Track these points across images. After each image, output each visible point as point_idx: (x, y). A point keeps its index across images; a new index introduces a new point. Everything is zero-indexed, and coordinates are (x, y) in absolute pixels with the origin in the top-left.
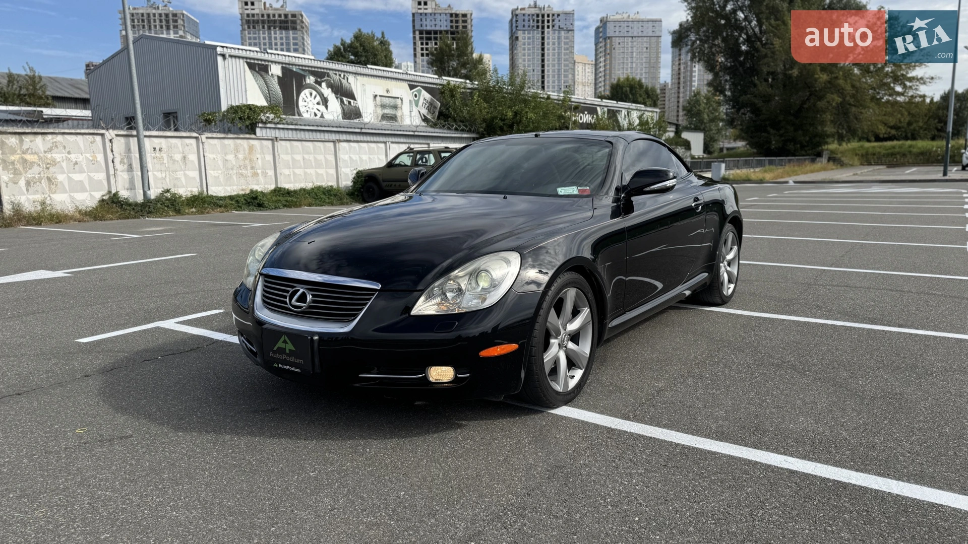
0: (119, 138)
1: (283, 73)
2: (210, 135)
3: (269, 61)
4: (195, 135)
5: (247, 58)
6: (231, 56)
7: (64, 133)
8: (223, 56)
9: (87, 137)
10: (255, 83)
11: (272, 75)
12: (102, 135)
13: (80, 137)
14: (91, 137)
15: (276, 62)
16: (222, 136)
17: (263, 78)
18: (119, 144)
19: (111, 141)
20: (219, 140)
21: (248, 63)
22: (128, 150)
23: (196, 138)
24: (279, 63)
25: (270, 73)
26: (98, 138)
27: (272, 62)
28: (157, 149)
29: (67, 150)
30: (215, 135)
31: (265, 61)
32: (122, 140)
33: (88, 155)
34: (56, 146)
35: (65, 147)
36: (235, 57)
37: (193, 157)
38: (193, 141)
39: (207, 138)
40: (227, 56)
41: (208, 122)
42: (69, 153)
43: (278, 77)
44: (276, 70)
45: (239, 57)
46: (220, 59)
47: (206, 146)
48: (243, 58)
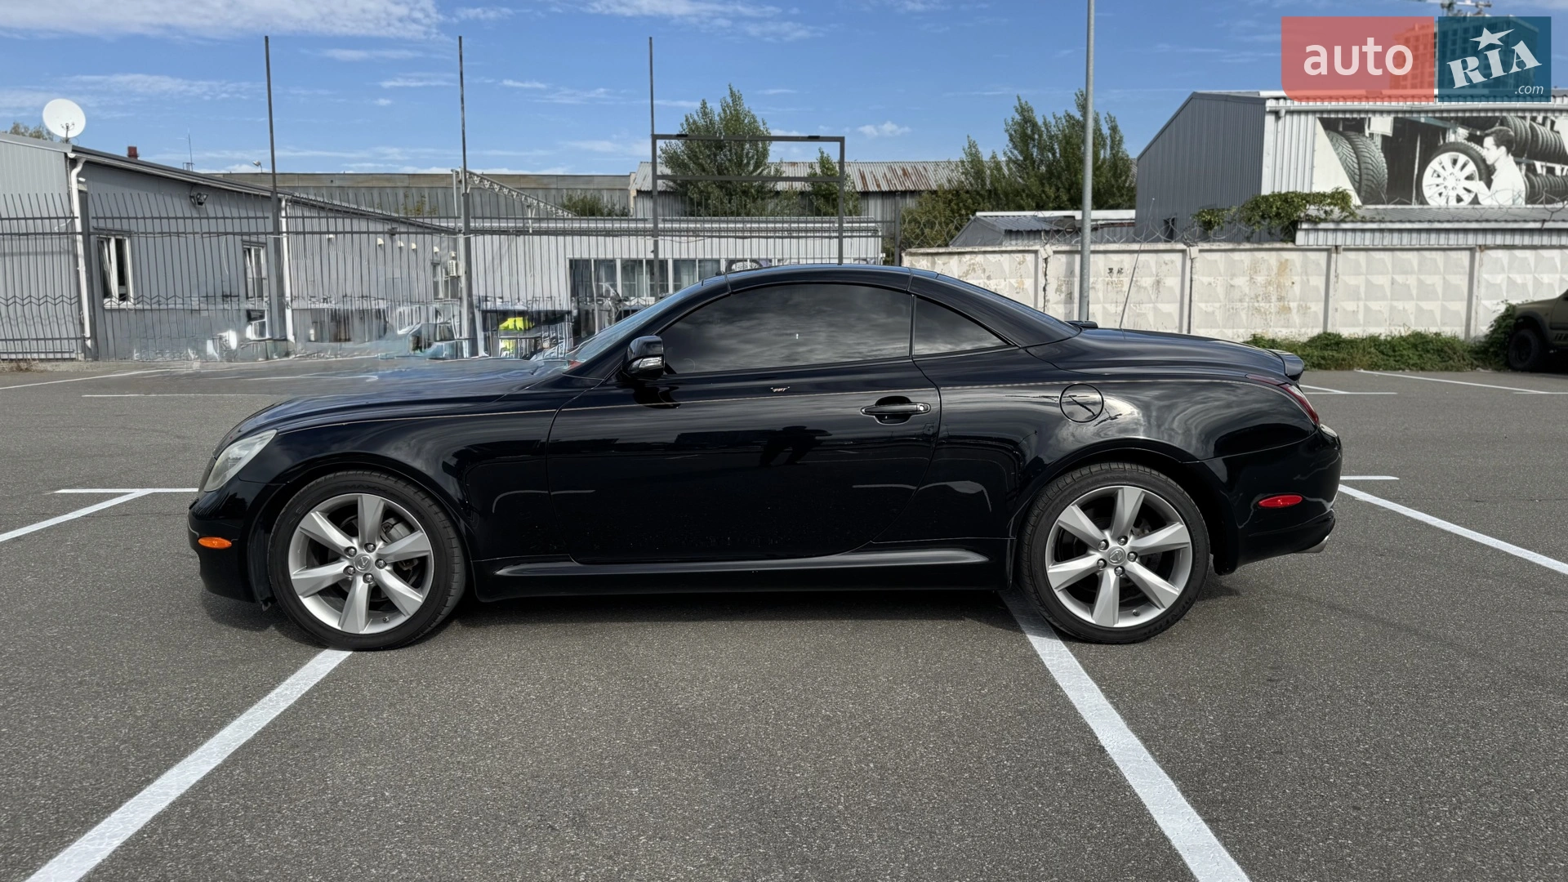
0: (1059, 256)
1: (1395, 129)
2: (1206, 246)
3: (1367, 112)
4: (1181, 246)
5: (1322, 112)
6: (1291, 112)
7: (985, 252)
8: (1276, 113)
9: (1015, 255)
10: (1334, 154)
11: (1372, 135)
12: (1036, 252)
13: (1006, 256)
14: (1020, 255)
15: (1382, 112)
16: (1230, 246)
17: (1351, 143)
18: (1058, 264)
19: (1046, 260)
20: (1223, 254)
21: (1322, 120)
22: (1070, 273)
23: (1183, 251)
24: (1389, 112)
25: (1367, 133)
26: (1030, 257)
27: (1374, 112)
28: (1115, 271)
29: (987, 274)
30: (1215, 246)
31: (1359, 112)
32: (1063, 258)
33: (1013, 281)
34: (974, 269)
35: (984, 271)
36: (1299, 112)
37: (1173, 282)
38: (1178, 257)
39: (1201, 251)
40: (1283, 113)
41: (1208, 225)
42: (989, 278)
43: (1384, 137)
44: (1381, 126)
45: (1307, 112)
46: (1269, 120)
47: (1197, 264)
48: (1314, 112)
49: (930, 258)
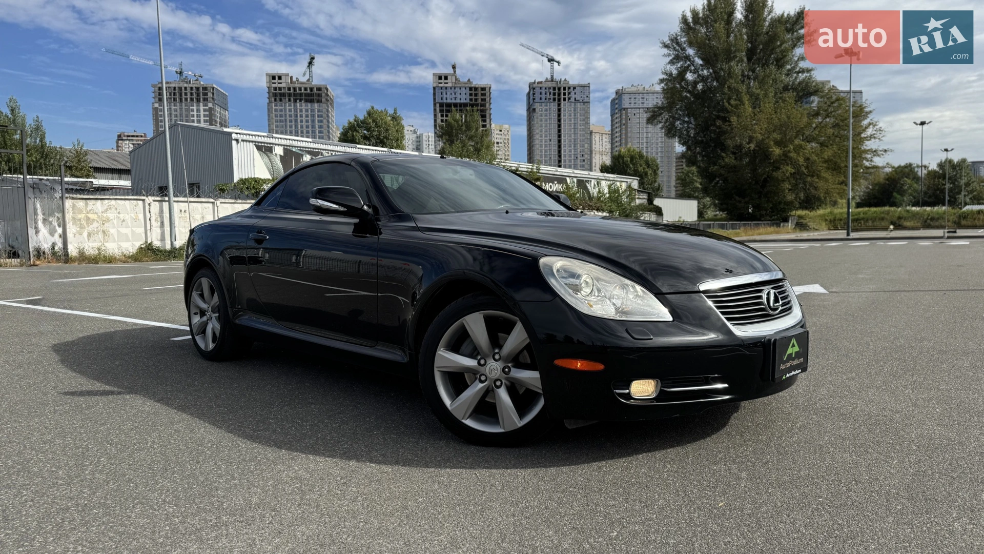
0: (155, 203)
1: (284, 153)
2: (223, 200)
3: (273, 144)
4: (212, 200)
5: (255, 142)
6: (243, 141)
7: (116, 199)
8: (237, 140)
9: (132, 201)
10: (262, 161)
11: (276, 154)
12: (143, 200)
13: (127, 201)
14: (135, 201)
15: (279, 145)
16: (233, 201)
17: (268, 157)
18: (155, 207)
19: (149, 204)
20: (230, 204)
21: (256, 145)
22: (161, 211)
23: (213, 203)
24: (281, 145)
25: (274, 153)
26: (141, 203)
27: (276, 144)
28: (183, 211)
29: (118, 211)
30: (227, 201)
31: (270, 144)
32: (157, 203)
33: (133, 215)
34: (110, 208)
35: (116, 209)
36: (246, 141)
37: (209, 217)
38: (211, 205)
39: (221, 203)
40: (240, 141)
41: (222, 190)
42: (119, 213)
43: (280, 156)
44: (279, 151)
45: (249, 141)
46: (234, 143)
47: (220, 209)
48: (252, 142)
49: (84, 201)
